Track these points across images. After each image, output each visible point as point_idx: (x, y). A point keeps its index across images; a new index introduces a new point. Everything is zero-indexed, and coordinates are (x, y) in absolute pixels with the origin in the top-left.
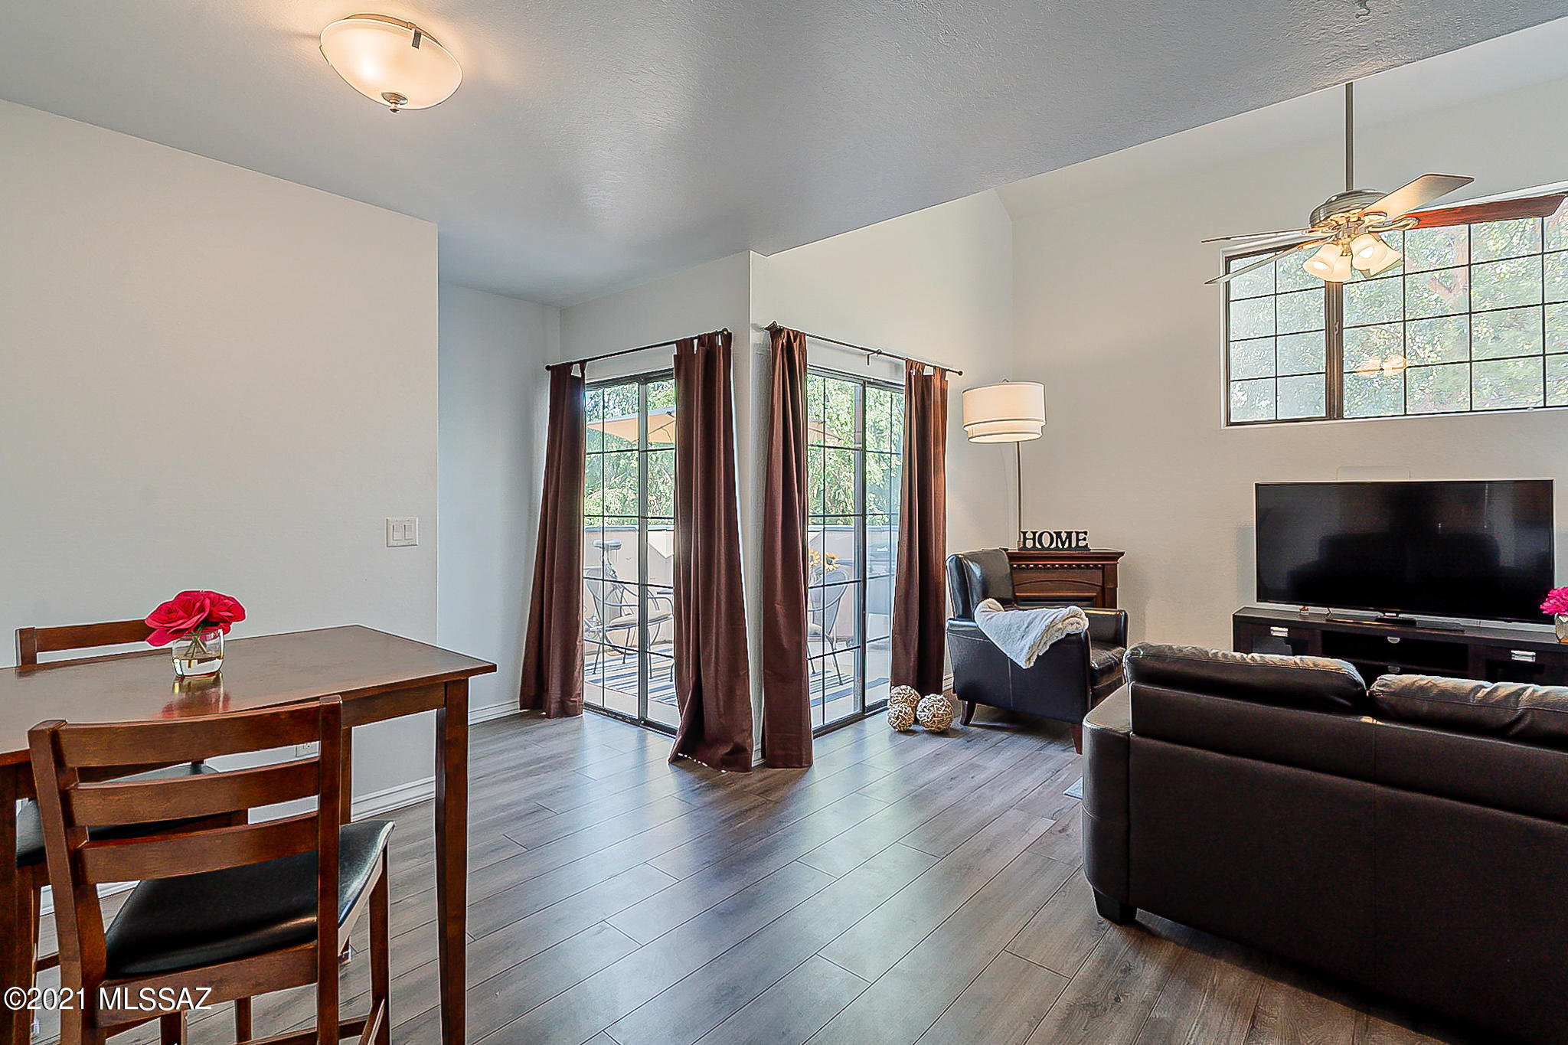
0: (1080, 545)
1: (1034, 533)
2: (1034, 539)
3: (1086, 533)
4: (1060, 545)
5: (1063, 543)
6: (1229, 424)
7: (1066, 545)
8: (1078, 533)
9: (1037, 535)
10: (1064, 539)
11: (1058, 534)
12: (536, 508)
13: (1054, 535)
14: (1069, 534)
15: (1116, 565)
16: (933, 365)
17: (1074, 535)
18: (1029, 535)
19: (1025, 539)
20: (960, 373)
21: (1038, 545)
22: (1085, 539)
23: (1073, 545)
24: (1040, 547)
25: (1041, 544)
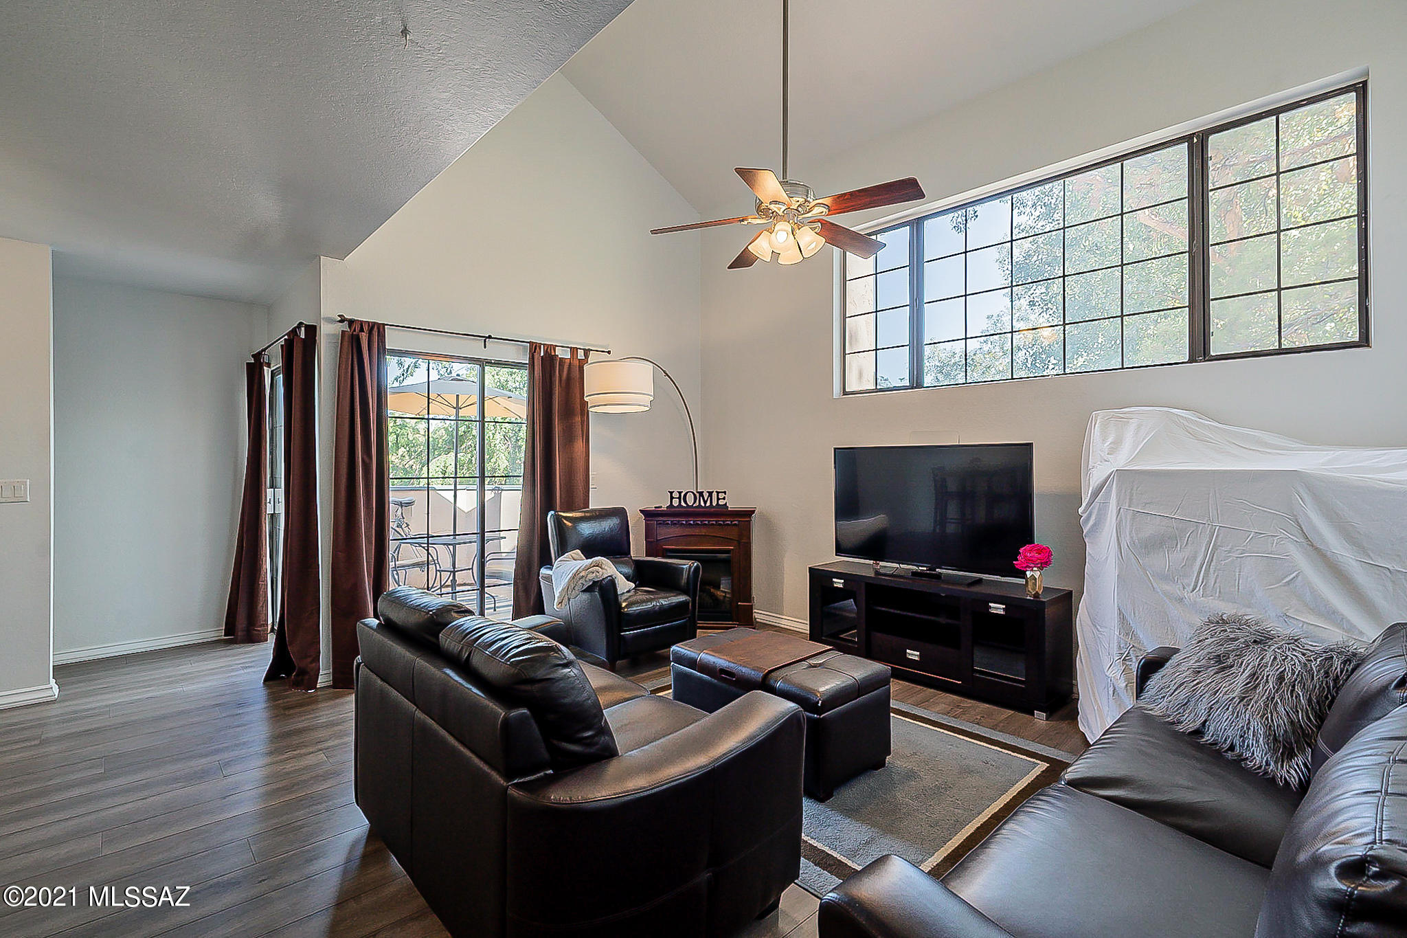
0: (720, 503)
1: (680, 493)
2: (680, 498)
3: (725, 493)
4: (702, 504)
5: (705, 502)
6: (845, 393)
7: (708, 504)
8: (718, 493)
9: (682, 495)
10: (706, 499)
11: (701, 494)
12: (242, 472)
13: (698, 495)
14: (710, 494)
15: (749, 522)
16: (570, 346)
17: (714, 495)
18: (676, 495)
19: (672, 498)
20: (609, 352)
21: (683, 504)
22: (724, 498)
23: (714, 504)
24: (684, 505)
25: (685, 502)
